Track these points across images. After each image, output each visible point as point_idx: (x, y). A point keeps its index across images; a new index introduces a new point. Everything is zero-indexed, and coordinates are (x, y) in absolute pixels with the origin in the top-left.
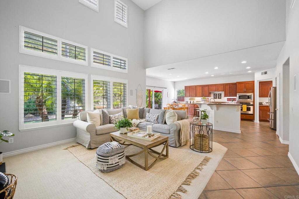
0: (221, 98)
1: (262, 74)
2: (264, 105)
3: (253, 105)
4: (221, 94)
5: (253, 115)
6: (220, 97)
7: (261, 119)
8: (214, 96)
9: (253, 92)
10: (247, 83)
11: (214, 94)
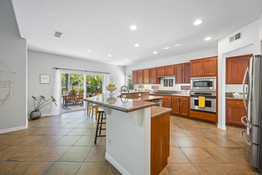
0: (172, 86)
1: (231, 40)
2: (235, 98)
3: (216, 97)
4: (172, 80)
5: (216, 114)
6: (171, 84)
7: (231, 121)
8: (164, 83)
9: (216, 75)
10: (206, 61)
11: (164, 80)
